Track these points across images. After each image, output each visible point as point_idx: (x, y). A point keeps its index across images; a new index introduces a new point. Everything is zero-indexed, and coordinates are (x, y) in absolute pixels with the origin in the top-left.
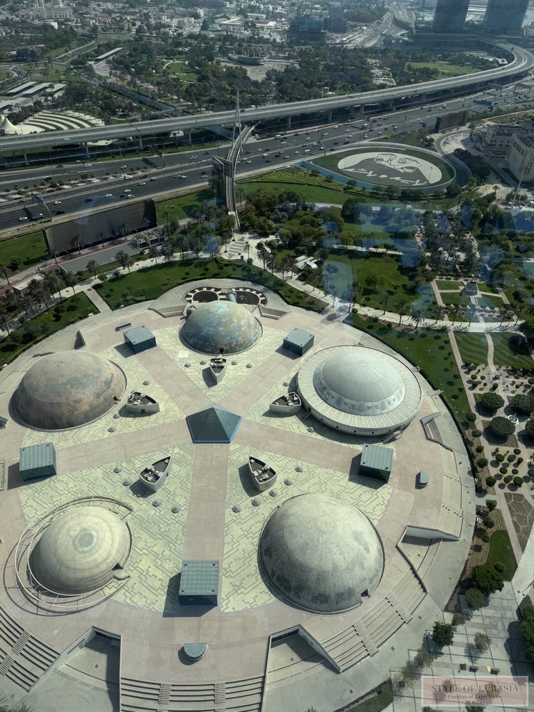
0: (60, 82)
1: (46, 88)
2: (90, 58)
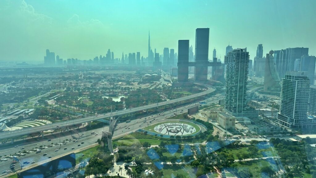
0: (32, 108)
1: (25, 111)
2: (46, 99)
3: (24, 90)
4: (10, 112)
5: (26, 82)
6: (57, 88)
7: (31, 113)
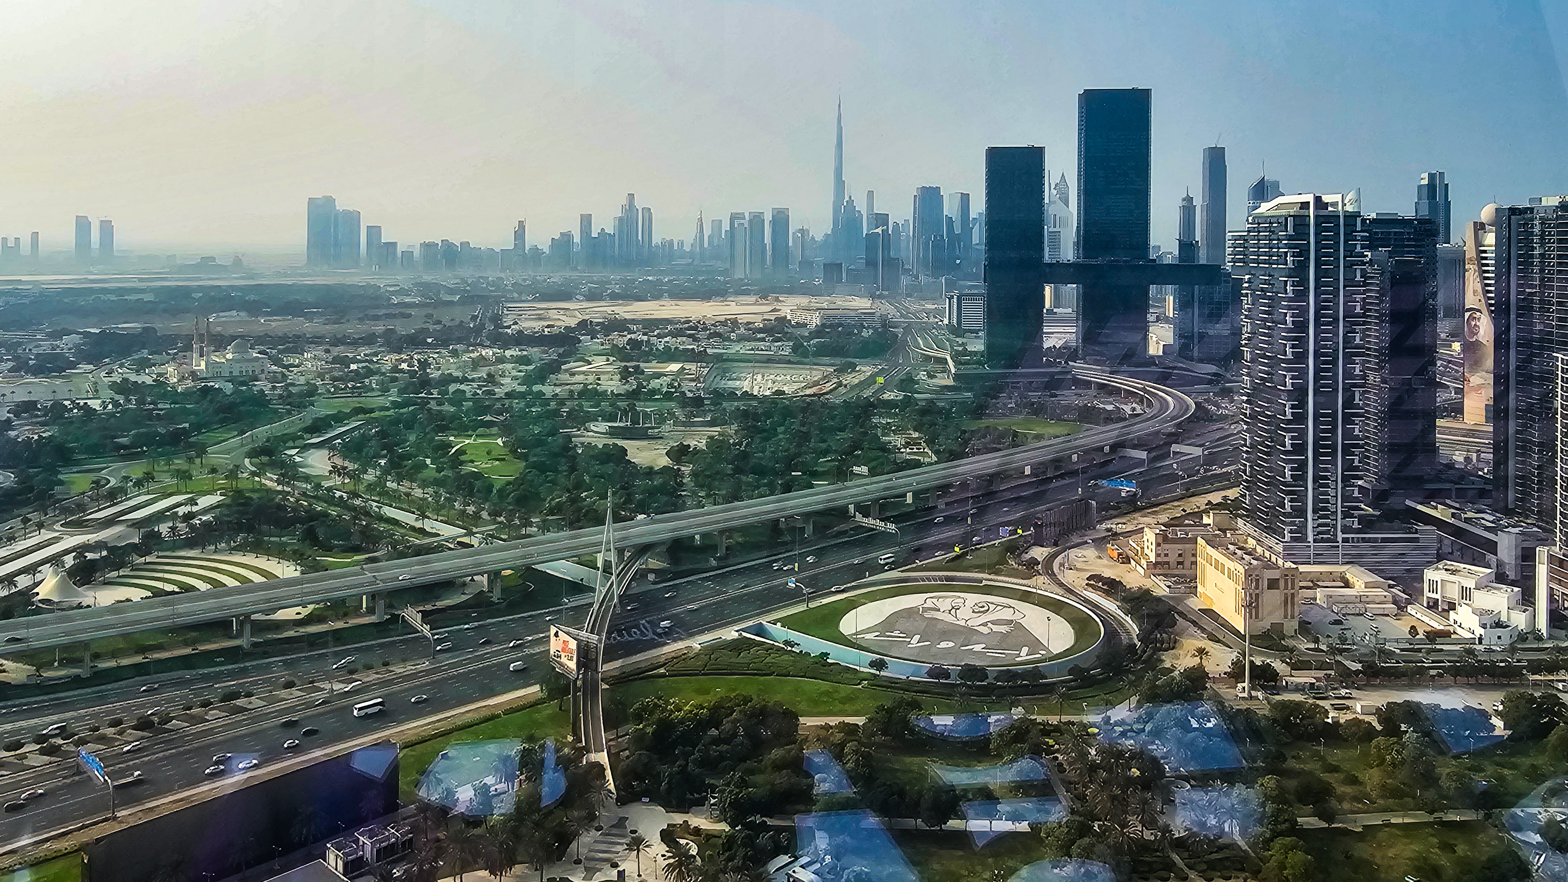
0: (213, 492)
1: (177, 506)
2: (290, 444)
4: (100, 511)
5: (201, 356)
6: (354, 387)
7: (204, 518)
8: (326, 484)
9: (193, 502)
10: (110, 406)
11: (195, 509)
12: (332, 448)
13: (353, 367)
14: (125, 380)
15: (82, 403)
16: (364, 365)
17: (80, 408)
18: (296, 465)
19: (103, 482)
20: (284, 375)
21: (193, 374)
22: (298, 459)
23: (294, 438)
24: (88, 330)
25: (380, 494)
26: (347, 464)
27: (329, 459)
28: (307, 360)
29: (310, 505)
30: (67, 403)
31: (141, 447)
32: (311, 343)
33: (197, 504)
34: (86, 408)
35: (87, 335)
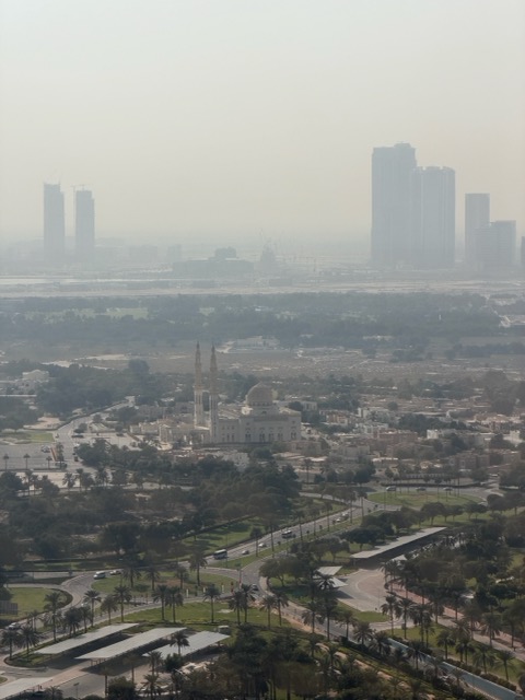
0: (211, 626)
1: (161, 643)
2: (328, 556)
3: (185, 470)
4: (56, 641)
5: (206, 409)
6: (431, 470)
7: (197, 667)
8: (378, 628)
9: (180, 640)
10: (77, 484)
11: (185, 651)
12: (392, 569)
13: (432, 434)
14: (100, 443)
15: (40, 475)
16: (448, 431)
17: (38, 484)
18: (334, 594)
19: (63, 599)
20: (324, 445)
21: (194, 435)
22: (337, 583)
23: (335, 547)
24: (55, 363)
25: (460, 651)
26: (412, 596)
27: (386, 586)
28: (361, 420)
29: (351, 660)
30: (21, 475)
31: (117, 550)
32: (369, 392)
33: (186, 644)
34: (46, 485)
35: (54, 371)
